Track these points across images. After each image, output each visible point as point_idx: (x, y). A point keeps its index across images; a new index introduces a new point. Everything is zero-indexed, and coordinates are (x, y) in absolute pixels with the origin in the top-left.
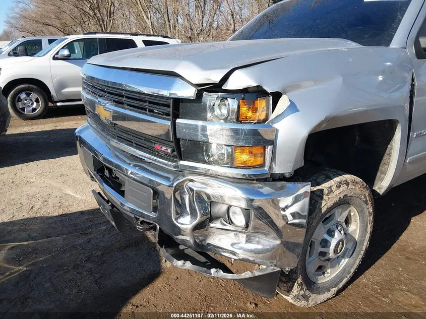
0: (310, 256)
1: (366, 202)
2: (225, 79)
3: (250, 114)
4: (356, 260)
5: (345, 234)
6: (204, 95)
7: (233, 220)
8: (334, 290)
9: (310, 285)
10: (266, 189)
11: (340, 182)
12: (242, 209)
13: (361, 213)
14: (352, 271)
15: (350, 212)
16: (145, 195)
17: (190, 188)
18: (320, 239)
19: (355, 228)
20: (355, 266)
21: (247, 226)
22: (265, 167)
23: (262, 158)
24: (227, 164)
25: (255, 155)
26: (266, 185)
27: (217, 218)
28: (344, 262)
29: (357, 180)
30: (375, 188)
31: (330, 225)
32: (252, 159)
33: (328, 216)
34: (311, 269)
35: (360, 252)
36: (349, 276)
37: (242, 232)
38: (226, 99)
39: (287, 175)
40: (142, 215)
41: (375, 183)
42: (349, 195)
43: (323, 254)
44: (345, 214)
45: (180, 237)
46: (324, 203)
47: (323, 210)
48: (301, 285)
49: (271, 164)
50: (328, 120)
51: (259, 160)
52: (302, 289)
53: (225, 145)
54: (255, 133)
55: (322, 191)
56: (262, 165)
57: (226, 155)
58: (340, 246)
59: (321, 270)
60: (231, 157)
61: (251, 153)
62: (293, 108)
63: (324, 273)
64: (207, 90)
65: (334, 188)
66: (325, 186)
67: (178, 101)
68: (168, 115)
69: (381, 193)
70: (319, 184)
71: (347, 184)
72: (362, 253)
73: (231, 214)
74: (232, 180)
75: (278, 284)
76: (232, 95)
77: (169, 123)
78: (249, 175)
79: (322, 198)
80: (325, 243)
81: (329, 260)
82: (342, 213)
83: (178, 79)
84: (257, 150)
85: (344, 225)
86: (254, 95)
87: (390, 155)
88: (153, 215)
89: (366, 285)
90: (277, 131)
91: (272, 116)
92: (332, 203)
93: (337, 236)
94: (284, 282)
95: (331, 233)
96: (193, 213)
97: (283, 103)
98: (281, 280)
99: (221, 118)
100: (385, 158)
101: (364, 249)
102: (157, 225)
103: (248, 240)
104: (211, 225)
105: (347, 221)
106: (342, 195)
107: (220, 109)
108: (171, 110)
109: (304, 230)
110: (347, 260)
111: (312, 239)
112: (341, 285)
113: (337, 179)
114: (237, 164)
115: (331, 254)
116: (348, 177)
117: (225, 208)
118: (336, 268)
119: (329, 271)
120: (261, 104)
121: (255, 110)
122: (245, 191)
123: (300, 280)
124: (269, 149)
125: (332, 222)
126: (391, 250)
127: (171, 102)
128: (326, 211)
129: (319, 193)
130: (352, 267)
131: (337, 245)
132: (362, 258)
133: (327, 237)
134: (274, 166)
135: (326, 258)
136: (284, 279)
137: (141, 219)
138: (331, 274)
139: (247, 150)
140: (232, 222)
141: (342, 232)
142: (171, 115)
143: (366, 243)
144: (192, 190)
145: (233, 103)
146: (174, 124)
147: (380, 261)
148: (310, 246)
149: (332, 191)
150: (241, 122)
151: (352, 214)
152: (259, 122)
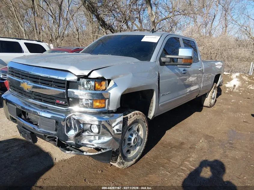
0: (124, 146)
1: (144, 122)
2: (90, 74)
3: (99, 87)
4: (142, 147)
5: (137, 135)
6: (80, 80)
7: (93, 131)
8: (134, 160)
9: (124, 158)
10: (106, 117)
11: (134, 114)
12: (97, 125)
13: (143, 126)
14: (141, 152)
15: (139, 126)
16: (51, 123)
17: (74, 118)
18: (128, 137)
19: (141, 133)
20: (142, 150)
21: (99, 133)
22: (105, 108)
23: (104, 104)
24: (90, 107)
25: (102, 103)
26: (106, 115)
27: (86, 130)
28: (138, 148)
29: (140, 113)
30: (149, 117)
31: (131, 132)
32: (100, 105)
33: (130, 128)
34: (125, 151)
35: (144, 143)
36: (140, 154)
37: (97, 135)
38: (90, 81)
39: (114, 111)
40: (49, 133)
41: (148, 115)
42: (138, 119)
43: (129, 144)
44: (137, 127)
45: (68, 142)
46: (128, 122)
47: (128, 125)
48: (120, 157)
49: (108, 107)
50: (128, 89)
51: (103, 105)
52: (121, 159)
53: (90, 99)
54: (101, 94)
55: (127, 117)
56: (105, 107)
57: (90, 104)
58: (136, 140)
59: (129, 151)
60: (92, 104)
61: (100, 102)
62: (115, 85)
63: (130, 153)
64: (82, 78)
65: (132, 116)
66: (128, 115)
67: (69, 82)
68: (64, 87)
69: (151, 119)
70: (126, 115)
71: (137, 114)
72: (145, 144)
73: (92, 128)
74: (92, 114)
75: (112, 158)
76: (92, 80)
77: (65, 91)
78: (99, 111)
79: (127, 120)
80: (130, 139)
81: (131, 147)
82: (135, 126)
83: (69, 73)
84: (103, 101)
85: (137, 132)
86: (101, 80)
87: (152, 103)
88: (55, 133)
89: (147, 158)
90: (110, 93)
91: (108, 88)
92: (131, 122)
93: (134, 136)
94: (114, 156)
95: (132, 135)
96: (75, 129)
97: (112, 83)
98: (112, 156)
99: (87, 88)
100: (151, 104)
101: (145, 142)
102: (56, 137)
103: (99, 138)
104: (83, 134)
105: (138, 130)
106: (135, 119)
107: (87, 85)
108: (66, 85)
109: (121, 135)
110: (139, 147)
111: (124, 138)
112: (137, 158)
113: (133, 113)
114: (94, 107)
115: (132, 144)
116: (137, 112)
117: (89, 126)
118: (135, 151)
119: (132, 152)
120: (104, 83)
121: (101, 86)
122: (98, 118)
123: (120, 155)
124: (107, 101)
125: (132, 131)
126: (157, 144)
127: (66, 82)
128: (129, 125)
129: (126, 118)
130: (141, 150)
131: (134, 139)
132: (145, 146)
133: (130, 137)
134: (109, 107)
135: (130, 146)
136: (114, 155)
137: (49, 135)
138: (133, 153)
139: (98, 101)
140: (92, 132)
141: (136, 134)
142: (66, 88)
143: (146, 139)
144: (75, 119)
145: (92, 83)
146: (67, 91)
147: (153, 149)
148: (124, 141)
149: (131, 117)
150: (96, 90)
151: (140, 127)
152: (103, 90)
